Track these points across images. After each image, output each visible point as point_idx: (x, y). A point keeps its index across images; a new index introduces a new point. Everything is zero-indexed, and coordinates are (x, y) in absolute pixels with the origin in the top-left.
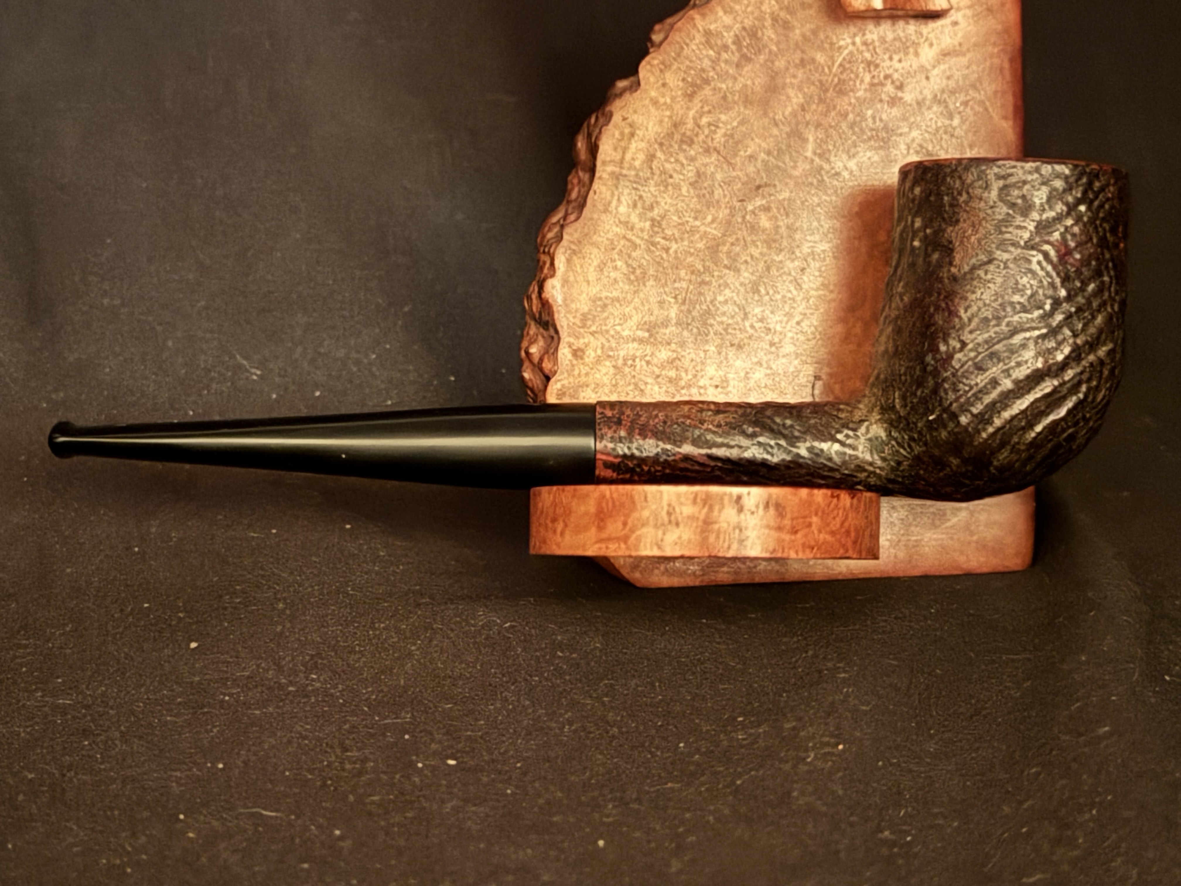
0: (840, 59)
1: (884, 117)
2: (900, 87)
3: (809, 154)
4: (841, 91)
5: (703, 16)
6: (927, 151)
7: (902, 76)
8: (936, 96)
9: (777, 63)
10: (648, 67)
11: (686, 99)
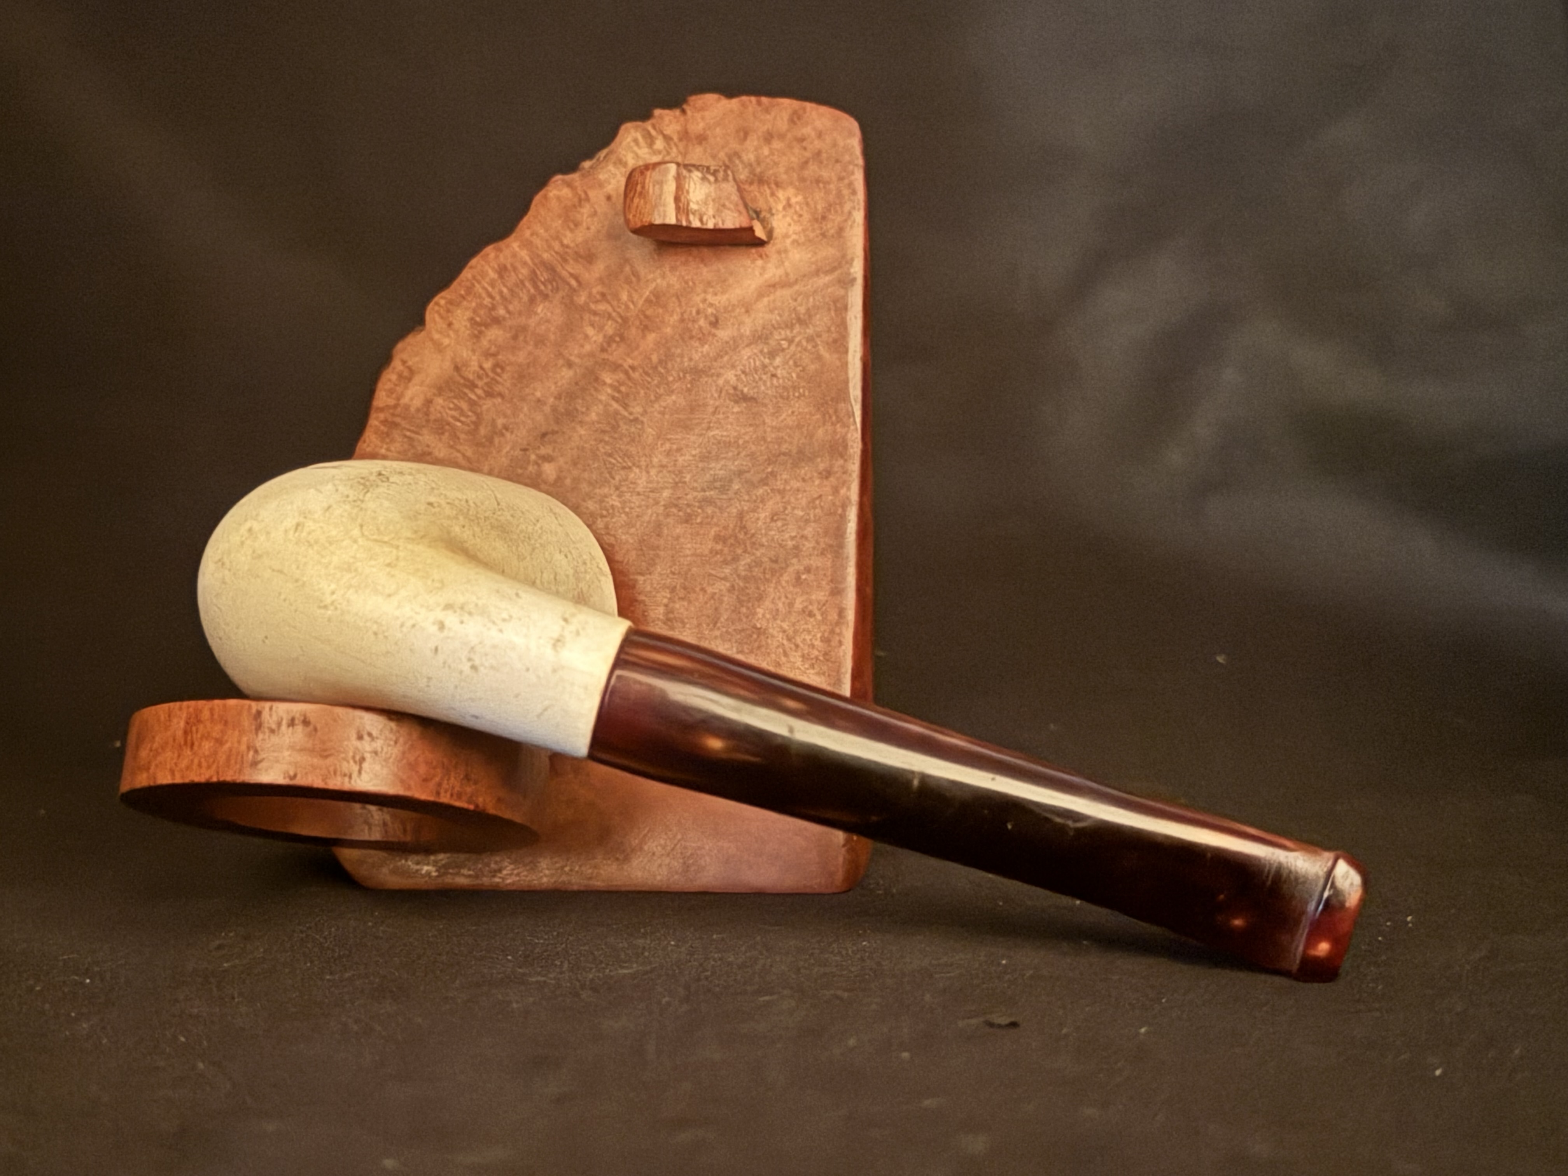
0: (647, 293)
1: (696, 357)
2: (715, 323)
3: (603, 398)
4: (645, 329)
5: (500, 250)
6: (742, 391)
7: (717, 310)
8: (756, 331)
9: (575, 298)
10: (436, 308)
11: (473, 340)
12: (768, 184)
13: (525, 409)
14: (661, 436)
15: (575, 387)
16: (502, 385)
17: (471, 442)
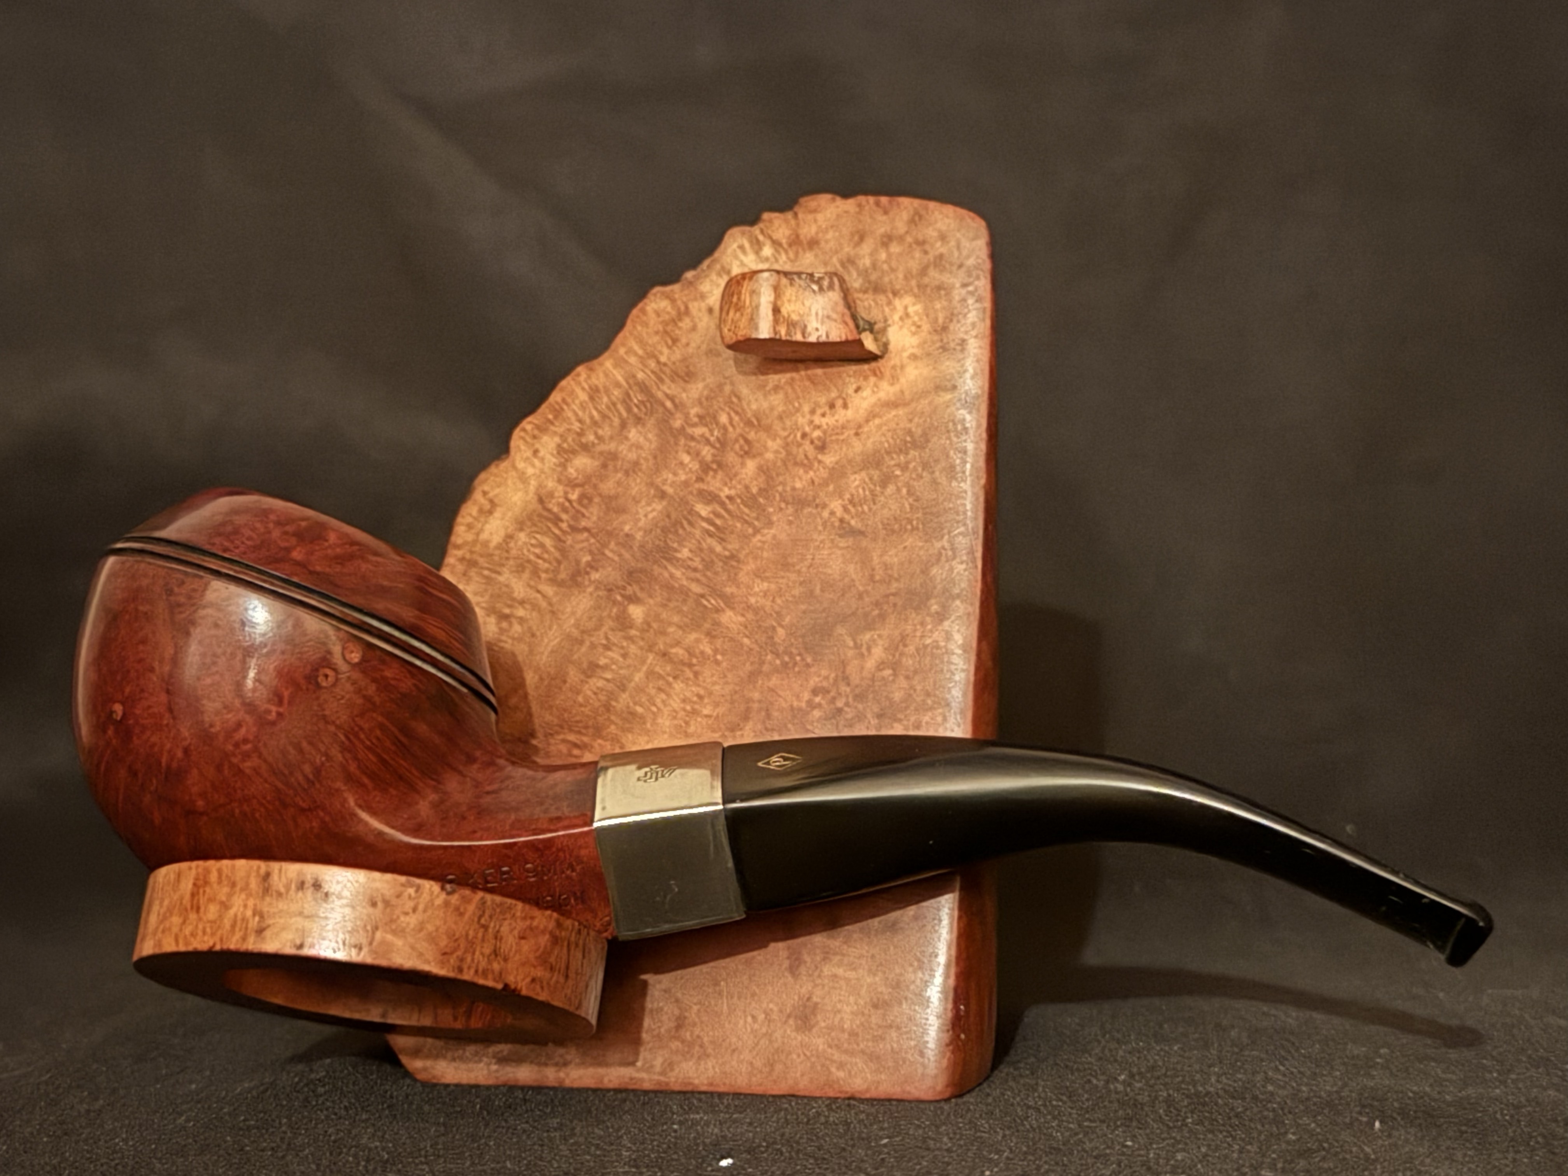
1: (800, 485)
2: (822, 448)
3: (697, 532)
4: (745, 455)
5: (591, 369)
6: (849, 523)
7: (825, 432)
8: (867, 455)
9: (671, 422)
10: (522, 434)
11: (559, 469)
12: (884, 292)
13: (612, 545)
14: (758, 574)
15: (667, 520)
16: (589, 518)
17: (553, 581)
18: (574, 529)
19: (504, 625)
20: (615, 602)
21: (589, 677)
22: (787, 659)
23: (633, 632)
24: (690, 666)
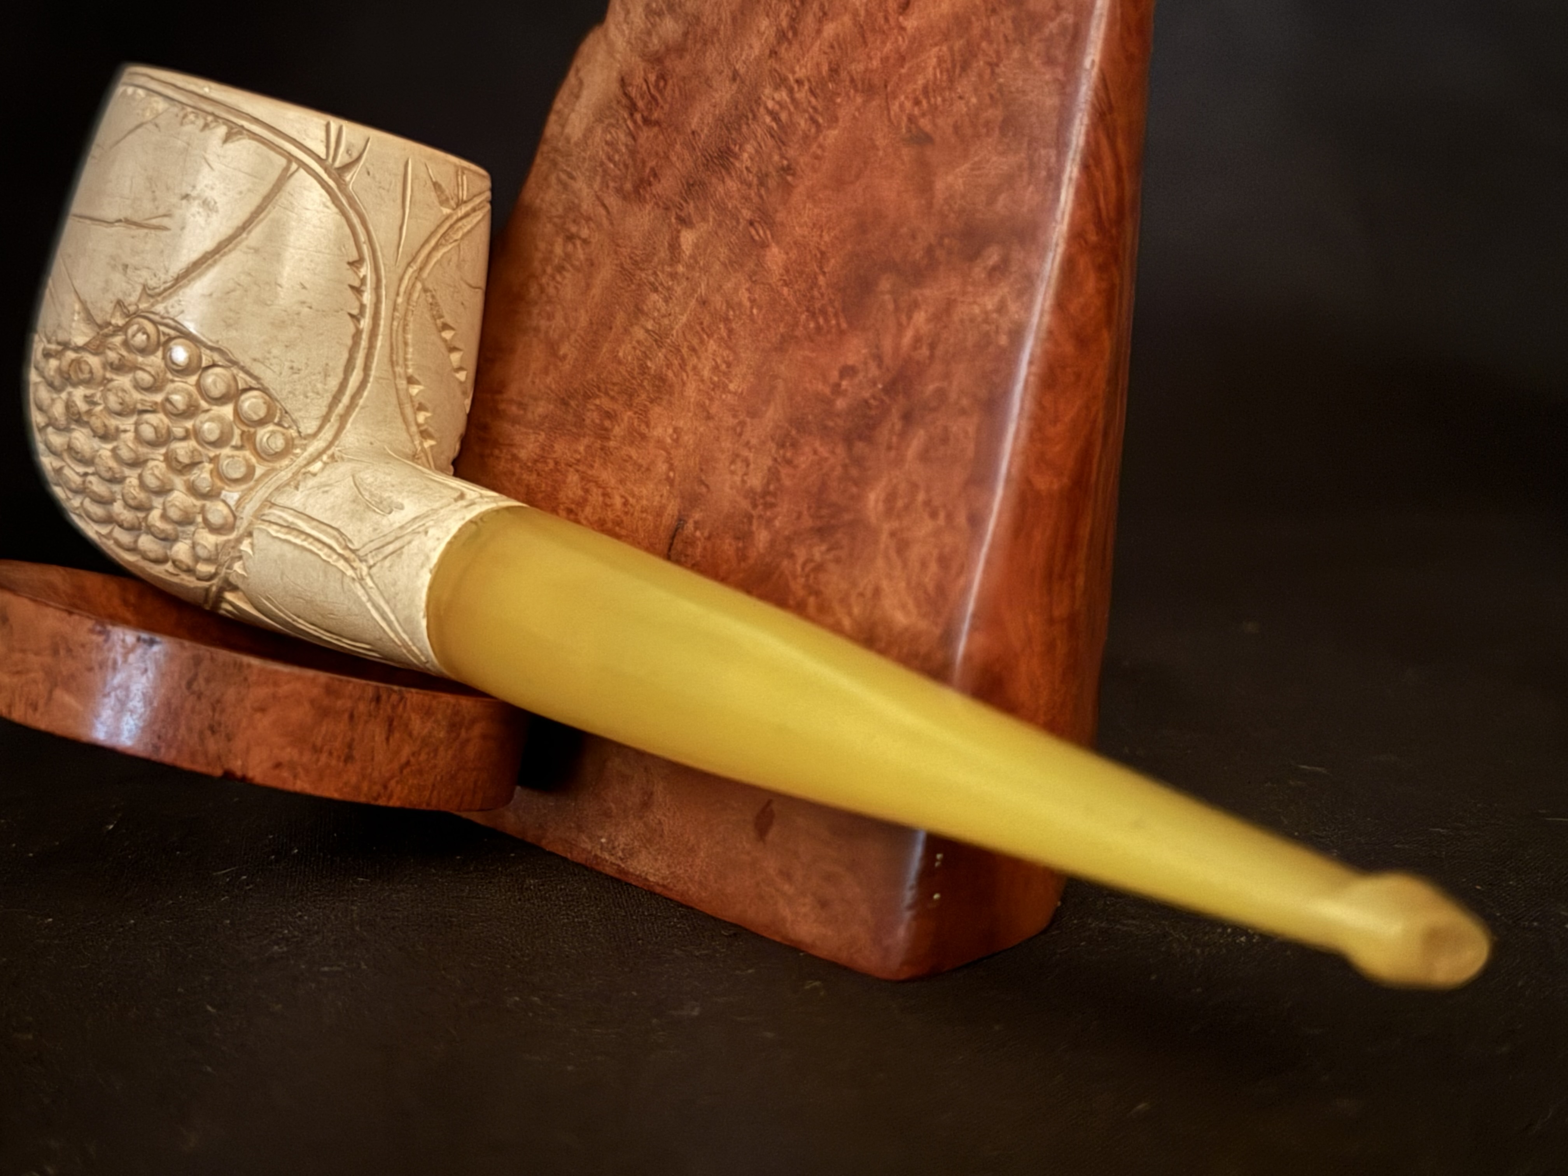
11: (645, 37)
13: (678, 147)
14: (811, 195)
15: (733, 112)
16: (662, 107)
17: (619, 190)
18: (646, 121)
19: (570, 247)
20: (670, 225)
21: (632, 325)
22: (821, 321)
23: (681, 269)
24: (726, 320)
